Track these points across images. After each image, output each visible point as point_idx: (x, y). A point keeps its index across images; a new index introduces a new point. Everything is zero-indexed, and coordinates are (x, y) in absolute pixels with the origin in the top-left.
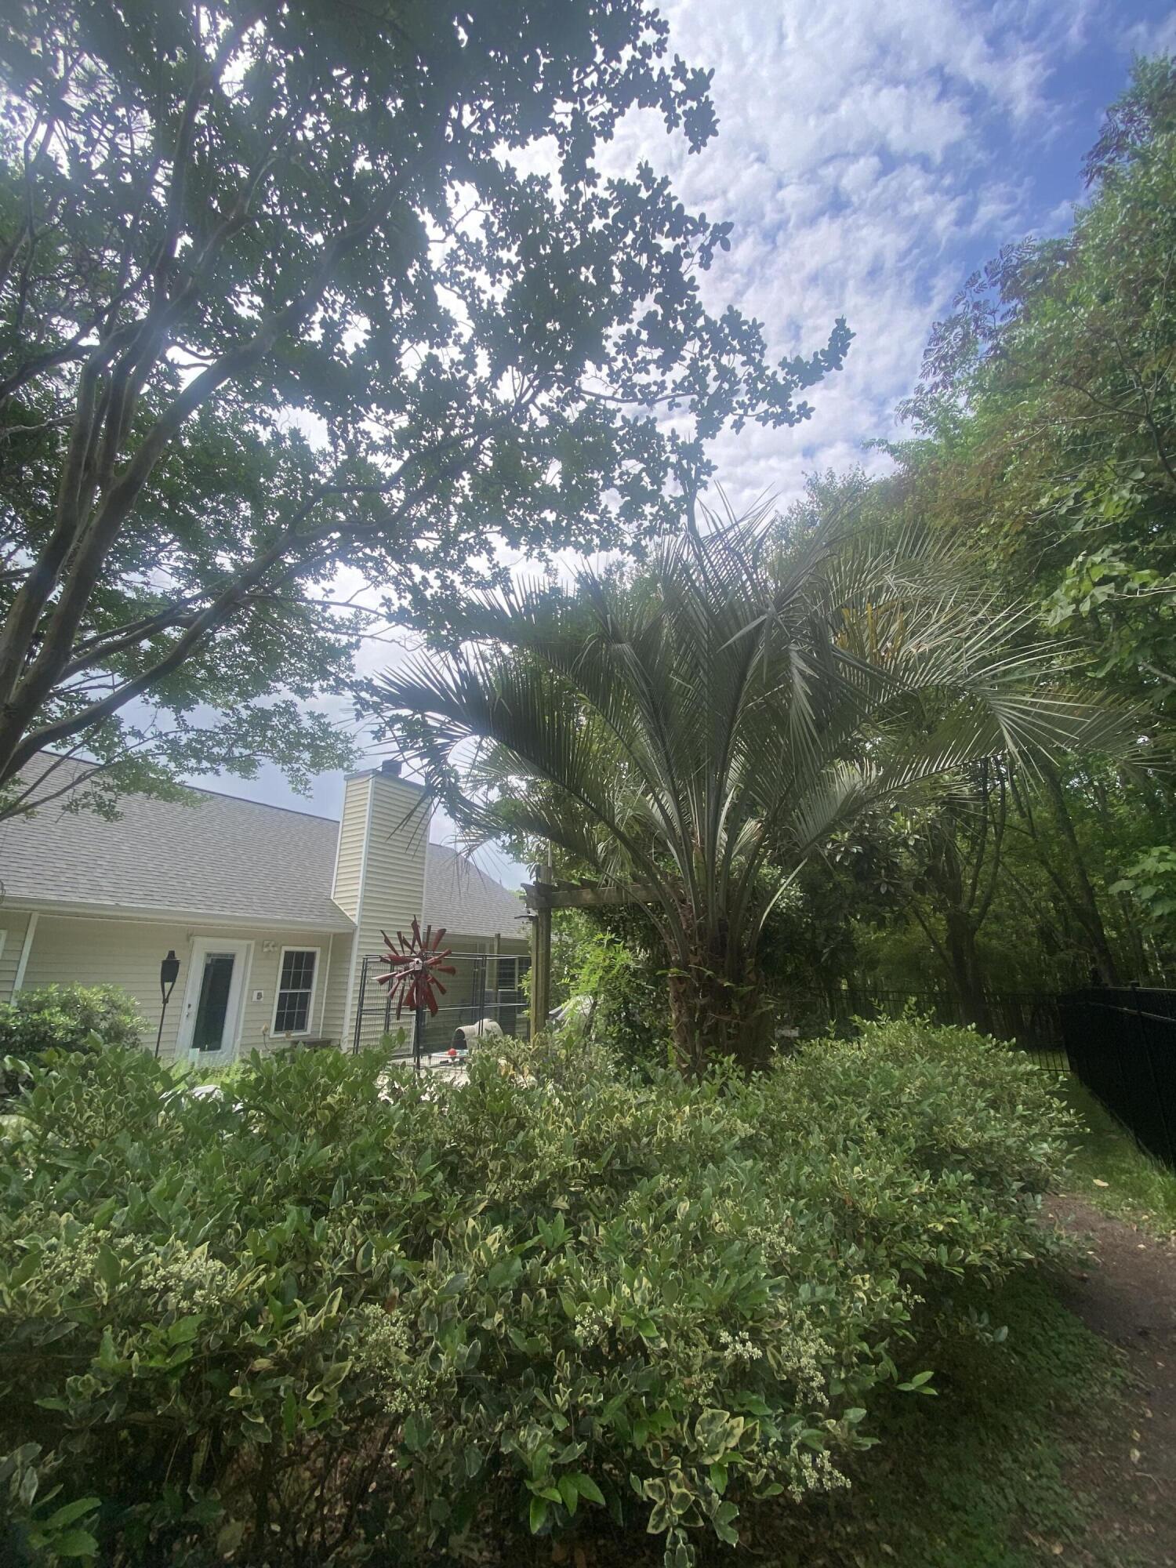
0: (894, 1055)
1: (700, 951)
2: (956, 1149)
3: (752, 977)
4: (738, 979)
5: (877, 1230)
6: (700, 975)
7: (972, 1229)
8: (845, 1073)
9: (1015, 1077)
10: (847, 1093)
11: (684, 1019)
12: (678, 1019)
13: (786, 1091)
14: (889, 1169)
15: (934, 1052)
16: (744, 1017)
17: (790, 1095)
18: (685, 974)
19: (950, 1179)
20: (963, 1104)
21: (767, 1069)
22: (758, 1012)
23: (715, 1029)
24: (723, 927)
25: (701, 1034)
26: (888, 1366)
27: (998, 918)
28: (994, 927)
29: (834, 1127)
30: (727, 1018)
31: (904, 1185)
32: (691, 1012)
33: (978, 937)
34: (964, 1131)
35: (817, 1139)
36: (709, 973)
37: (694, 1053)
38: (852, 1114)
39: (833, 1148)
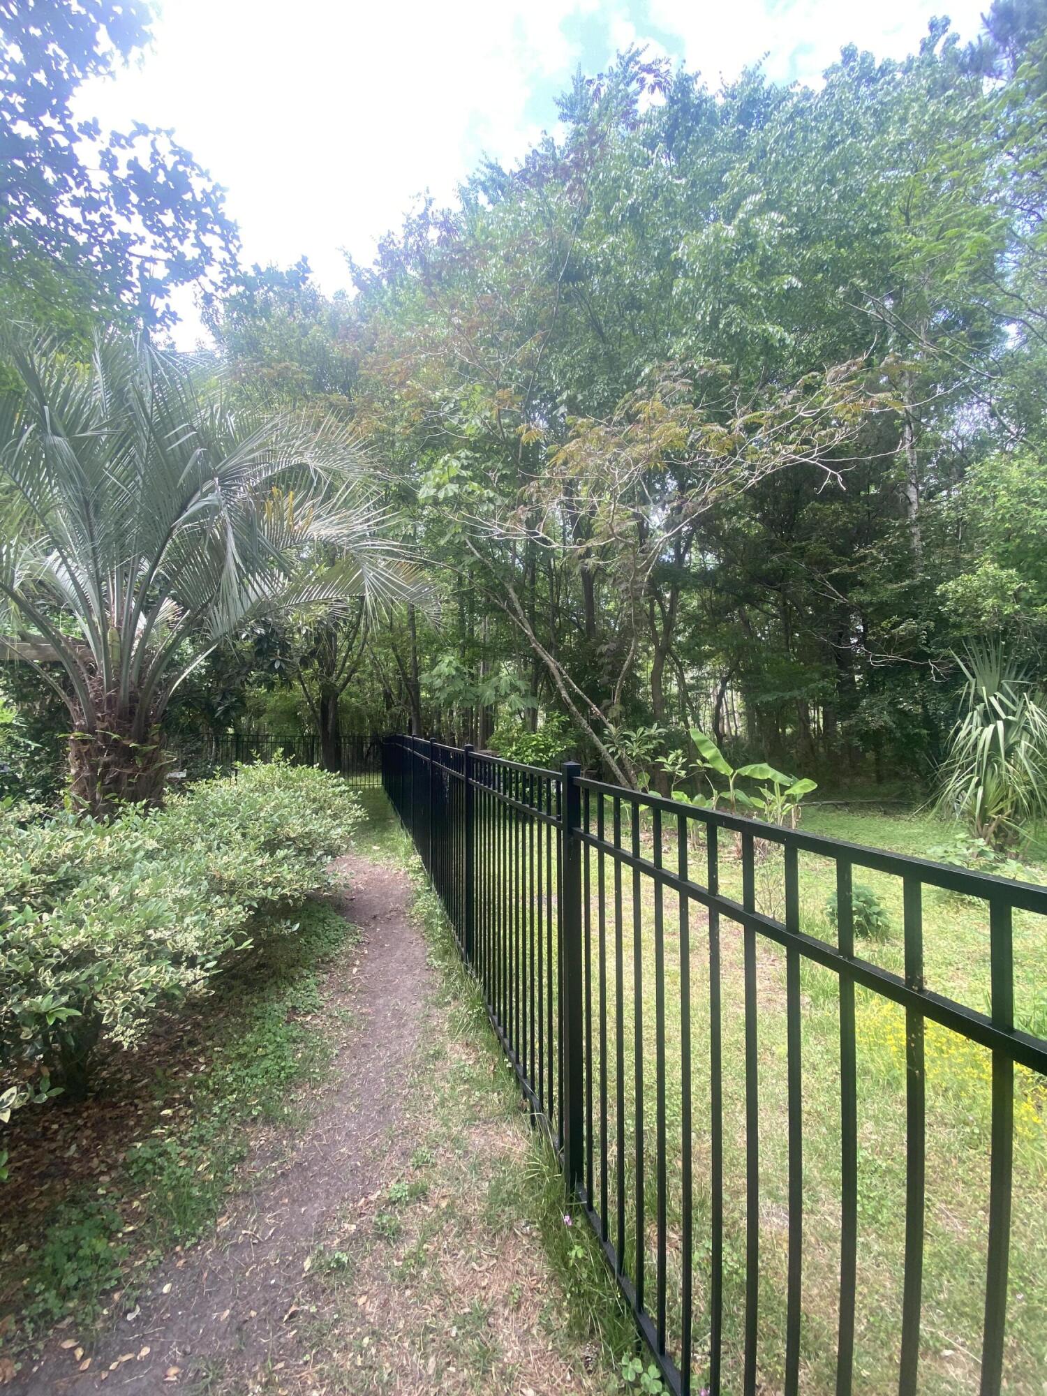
0: (262, 788)
1: (107, 718)
2: (288, 839)
3: (156, 738)
4: (143, 740)
5: (232, 888)
6: (105, 738)
7: (289, 877)
8: (224, 803)
9: (334, 795)
10: (224, 815)
11: (86, 774)
12: (77, 774)
13: (179, 819)
14: (245, 854)
15: (286, 783)
16: (144, 770)
17: (182, 821)
18: (88, 736)
19: (280, 854)
20: (298, 813)
21: (162, 806)
22: (158, 765)
23: (117, 780)
24: (133, 699)
25: (103, 784)
26: (231, 942)
27: (359, 681)
28: (355, 689)
29: (212, 837)
30: (129, 771)
31: (253, 861)
32: (93, 769)
33: (344, 695)
34: (294, 828)
35: (199, 846)
36: (115, 736)
37: (94, 800)
38: (225, 827)
39: (210, 849)
